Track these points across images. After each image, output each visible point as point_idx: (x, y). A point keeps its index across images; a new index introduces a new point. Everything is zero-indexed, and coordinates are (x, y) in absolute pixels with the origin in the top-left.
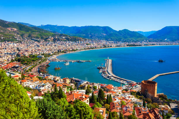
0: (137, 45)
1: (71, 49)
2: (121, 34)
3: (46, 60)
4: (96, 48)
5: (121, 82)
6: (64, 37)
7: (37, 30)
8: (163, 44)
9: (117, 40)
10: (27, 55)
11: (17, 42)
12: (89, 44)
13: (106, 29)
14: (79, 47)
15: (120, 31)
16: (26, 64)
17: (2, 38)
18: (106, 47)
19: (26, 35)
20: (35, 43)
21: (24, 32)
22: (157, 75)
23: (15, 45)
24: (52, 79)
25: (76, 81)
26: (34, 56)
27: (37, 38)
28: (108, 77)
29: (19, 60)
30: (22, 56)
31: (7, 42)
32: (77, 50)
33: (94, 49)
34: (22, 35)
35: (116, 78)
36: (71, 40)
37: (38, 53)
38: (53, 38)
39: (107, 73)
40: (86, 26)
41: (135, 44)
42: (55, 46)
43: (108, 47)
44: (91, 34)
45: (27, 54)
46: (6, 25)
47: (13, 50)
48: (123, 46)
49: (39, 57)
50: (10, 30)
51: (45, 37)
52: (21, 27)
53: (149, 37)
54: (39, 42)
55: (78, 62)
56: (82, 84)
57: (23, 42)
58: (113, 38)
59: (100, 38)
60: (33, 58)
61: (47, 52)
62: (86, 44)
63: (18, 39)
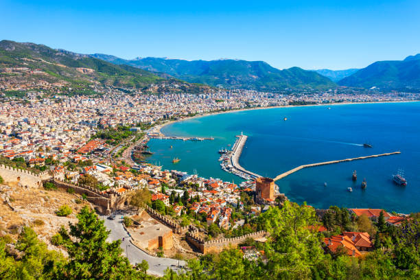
0: (309, 103)
1: (186, 113)
2: (286, 77)
3: (142, 135)
4: (230, 109)
6: (177, 86)
7: (128, 73)
10: (113, 126)
11: (96, 97)
12: (220, 101)
13: (259, 67)
14: (200, 107)
15: (284, 70)
16: (113, 143)
17: (70, 89)
18: (249, 107)
19: (110, 81)
20: (126, 97)
21: (104, 75)
22: (301, 167)
23: (93, 103)
24: (149, 172)
26: (124, 129)
27: (129, 86)
28: (228, 168)
29: (102, 136)
30: (106, 128)
31: (78, 96)
32: (196, 114)
33: (227, 112)
34: (103, 82)
36: (190, 91)
37: (132, 122)
38: (156, 87)
39: (229, 161)
40: (219, 61)
41: (307, 100)
42: (160, 104)
43: (254, 106)
44: (228, 76)
45: (114, 124)
46: (75, 62)
47: (90, 115)
48: (283, 102)
49: (133, 130)
50: (82, 71)
51: (142, 85)
52: (100, 64)
53: (342, 82)
54: (133, 95)
55: (193, 140)
56: (184, 181)
57: (105, 96)
58: (270, 84)
59: (245, 86)
60: (124, 132)
61: (146, 120)
62: (214, 101)
63: (96, 90)
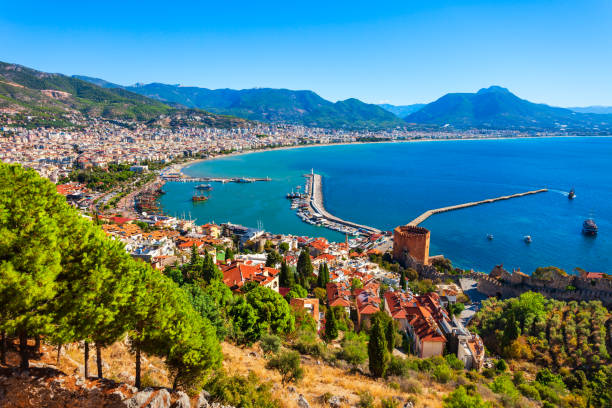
0: (381, 139)
1: (218, 150)
2: (342, 111)
3: (153, 177)
4: (280, 145)
5: (346, 231)
6: (198, 118)
7: (124, 99)
8: (441, 137)
9: (333, 127)
10: (101, 165)
11: (73, 131)
12: (263, 136)
13: (306, 98)
14: (240, 143)
15: (339, 102)
16: (102, 187)
17: (29, 117)
18: (305, 143)
19: (97, 110)
20: (123, 131)
21: (88, 102)
22: (429, 213)
23: (68, 137)
24: (174, 227)
25: (235, 231)
26: (120, 168)
27: (127, 118)
28: (314, 219)
29: (81, 179)
30: (89, 168)
31: (43, 128)
32: (233, 150)
33: (276, 149)
34: (85, 111)
35: (332, 220)
36: (217, 125)
37: (133, 160)
38: (168, 120)
39: (310, 209)
40: (254, 89)
41: (377, 137)
42: (176, 140)
43: (312, 143)
44: (267, 111)
45: (102, 163)
46: (38, 81)
47: (62, 151)
48: (348, 139)
49: (135, 170)
50: (51, 95)
51: (148, 117)
52: (81, 87)
53: (409, 119)
54: (132, 129)
55: (239, 182)
56: (251, 239)
57: (87, 130)
58: (321, 120)
59: (292, 120)
60: (120, 173)
61: (157, 158)
62: (255, 137)
63: (73, 122)
